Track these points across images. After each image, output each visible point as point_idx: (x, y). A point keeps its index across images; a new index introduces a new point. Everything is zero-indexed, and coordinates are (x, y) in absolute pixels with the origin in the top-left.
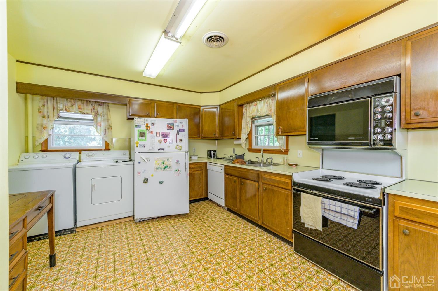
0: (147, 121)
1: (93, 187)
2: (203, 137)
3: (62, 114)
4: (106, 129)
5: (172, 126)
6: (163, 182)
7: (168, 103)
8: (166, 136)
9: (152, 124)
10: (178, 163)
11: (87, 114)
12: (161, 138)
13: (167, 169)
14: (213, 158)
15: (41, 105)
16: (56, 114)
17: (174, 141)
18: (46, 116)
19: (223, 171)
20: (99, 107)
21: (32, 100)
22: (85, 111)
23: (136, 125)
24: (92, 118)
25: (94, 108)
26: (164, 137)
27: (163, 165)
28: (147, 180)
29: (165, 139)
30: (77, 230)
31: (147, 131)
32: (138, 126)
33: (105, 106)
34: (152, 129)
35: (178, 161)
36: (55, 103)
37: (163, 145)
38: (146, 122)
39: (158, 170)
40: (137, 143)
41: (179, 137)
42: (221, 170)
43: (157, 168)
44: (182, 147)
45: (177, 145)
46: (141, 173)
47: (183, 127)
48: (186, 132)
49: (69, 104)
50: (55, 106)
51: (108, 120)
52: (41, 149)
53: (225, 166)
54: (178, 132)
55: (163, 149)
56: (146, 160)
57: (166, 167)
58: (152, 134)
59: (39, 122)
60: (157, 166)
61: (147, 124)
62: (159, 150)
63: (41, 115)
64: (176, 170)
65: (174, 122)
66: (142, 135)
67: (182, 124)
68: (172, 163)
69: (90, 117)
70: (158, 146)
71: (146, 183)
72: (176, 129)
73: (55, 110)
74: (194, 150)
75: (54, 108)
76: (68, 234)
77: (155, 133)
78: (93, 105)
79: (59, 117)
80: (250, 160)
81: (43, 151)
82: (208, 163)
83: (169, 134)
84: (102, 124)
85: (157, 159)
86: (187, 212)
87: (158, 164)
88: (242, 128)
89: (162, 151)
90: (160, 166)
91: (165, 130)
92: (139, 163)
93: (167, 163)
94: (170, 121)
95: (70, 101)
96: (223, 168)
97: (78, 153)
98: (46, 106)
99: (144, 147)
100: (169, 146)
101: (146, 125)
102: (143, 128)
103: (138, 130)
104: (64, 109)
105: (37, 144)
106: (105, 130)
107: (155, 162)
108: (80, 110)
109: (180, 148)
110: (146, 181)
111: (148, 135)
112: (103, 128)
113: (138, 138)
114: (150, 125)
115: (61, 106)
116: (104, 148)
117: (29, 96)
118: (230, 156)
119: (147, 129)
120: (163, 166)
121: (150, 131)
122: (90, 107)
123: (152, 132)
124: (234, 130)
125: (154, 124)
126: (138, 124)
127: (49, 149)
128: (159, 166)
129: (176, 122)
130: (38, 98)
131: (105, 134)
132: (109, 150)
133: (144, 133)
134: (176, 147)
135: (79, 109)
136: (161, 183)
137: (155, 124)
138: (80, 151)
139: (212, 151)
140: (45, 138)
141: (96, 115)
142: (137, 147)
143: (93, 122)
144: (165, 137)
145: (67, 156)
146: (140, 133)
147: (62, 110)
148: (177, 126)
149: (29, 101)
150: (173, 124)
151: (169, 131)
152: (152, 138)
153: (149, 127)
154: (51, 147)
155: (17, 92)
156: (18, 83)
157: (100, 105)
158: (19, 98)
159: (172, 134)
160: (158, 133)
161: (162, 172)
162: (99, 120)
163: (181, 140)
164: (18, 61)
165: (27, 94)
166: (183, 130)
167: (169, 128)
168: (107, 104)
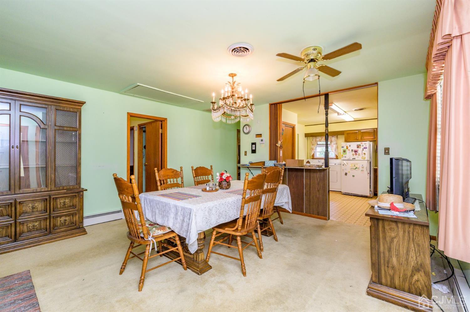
0: (347, 144)
3: (319, 143)
4: (336, 148)
5: (359, 146)
12: (354, 153)
13: (356, 169)
15: (312, 140)
17: (361, 154)
18: (313, 144)
21: (310, 139)
25: (330, 139)
26: (355, 152)
32: (343, 147)
34: (349, 148)
35: (362, 165)
37: (355, 157)
38: (347, 145)
40: (342, 155)
41: (364, 152)
43: (352, 168)
46: (344, 170)
48: (368, 149)
49: (321, 138)
50: (316, 140)
51: (337, 144)
54: (363, 149)
55: (355, 159)
56: (346, 164)
57: (356, 168)
59: (311, 147)
60: (351, 167)
63: (311, 144)
64: (362, 170)
65: (360, 144)
66: (344, 151)
68: (359, 166)
70: (352, 157)
71: (346, 175)
72: (362, 147)
73: (316, 142)
77: (351, 150)
79: (318, 144)
81: (312, 159)
84: (334, 146)
85: (352, 163)
86: (368, 195)
87: (352, 166)
89: (354, 159)
91: (356, 149)
92: (343, 165)
94: (359, 143)
97: (323, 160)
99: (346, 157)
100: (358, 157)
102: (345, 148)
105: (311, 156)
107: (350, 165)
109: (364, 158)
110: (346, 174)
111: (347, 151)
112: (334, 148)
113: (343, 153)
114: (348, 146)
115: (318, 140)
116: (335, 158)
117: (309, 138)
119: (347, 149)
120: (355, 167)
123: (349, 150)
125: (350, 146)
127: (315, 158)
128: (353, 167)
129: (362, 144)
130: (311, 138)
131: (335, 151)
132: (338, 159)
134: (362, 157)
136: (353, 176)
140: (313, 153)
141: (331, 142)
142: (342, 157)
145: (320, 161)
146: (344, 150)
148: (363, 146)
149: (309, 140)
150: (360, 145)
151: (358, 149)
152: (349, 152)
153: (348, 147)
154: (315, 157)
155: (305, 137)
156: (305, 134)
157: (333, 137)
158: (306, 139)
159: (360, 150)
160: (352, 150)
161: (355, 171)
162: (332, 144)
163: (364, 154)
164: (305, 126)
165: (308, 137)
166: (366, 148)
167: (358, 147)
168: (336, 136)
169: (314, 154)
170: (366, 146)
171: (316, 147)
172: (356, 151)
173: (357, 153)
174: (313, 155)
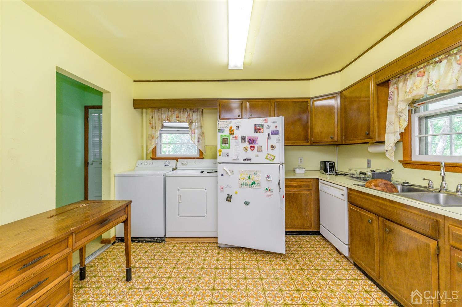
0: (230, 123)
1: (180, 197)
2: (314, 141)
3: (165, 125)
5: (261, 128)
6: (249, 203)
7: (263, 100)
8: (254, 141)
9: (236, 126)
10: (269, 179)
11: (184, 122)
12: (247, 145)
13: (254, 186)
14: (329, 173)
15: (151, 117)
16: (160, 125)
17: (264, 148)
18: (154, 127)
19: (345, 198)
20: (194, 113)
21: (146, 113)
22: (182, 120)
23: (218, 129)
24: (188, 126)
25: (189, 116)
27: (249, 180)
28: (231, 198)
29: (252, 145)
30: (166, 240)
31: (231, 136)
32: (221, 130)
33: (199, 112)
34: (236, 133)
35: (268, 177)
36: (160, 114)
37: (250, 154)
38: (230, 125)
39: (242, 187)
40: (220, 151)
41: (271, 143)
42: (342, 195)
43: (242, 184)
44: (275, 157)
45: (268, 154)
46: (224, 188)
47: (276, 128)
48: (281, 135)
49: (170, 114)
50: (160, 117)
51: (201, 127)
52: (151, 157)
53: (350, 189)
54: (269, 135)
55: (249, 159)
56: (229, 173)
57: (254, 183)
58: (237, 139)
59: (150, 133)
60: (241, 181)
61: (231, 127)
62: (245, 160)
63: (151, 126)
64: (267, 189)
65: (263, 123)
66: (225, 141)
67: (275, 125)
68: (261, 178)
69: (186, 125)
70: (243, 155)
71: (230, 201)
72: (266, 131)
73: (160, 121)
74: (301, 160)
75: (159, 119)
76: (159, 242)
77: (240, 139)
78: (189, 113)
79: (163, 127)
80: (408, 183)
81: (153, 159)
82: (319, 180)
83: (257, 139)
84: (196, 131)
85: (242, 171)
87: (244, 179)
88: (387, 123)
89: (249, 162)
90: (246, 182)
91: (250, 133)
92: (222, 175)
93: (254, 178)
94: (259, 121)
95: (171, 111)
96: (345, 192)
97: (175, 161)
98: (154, 117)
99: (228, 156)
100: (257, 156)
101: (229, 128)
102: (227, 132)
103: (221, 135)
104: (166, 119)
105: (148, 152)
106: (199, 137)
107: (239, 176)
108: (178, 119)
109: (273, 158)
110: (229, 198)
111: (232, 140)
112: (196, 135)
113: (221, 145)
114: (234, 128)
115: (164, 117)
116: (198, 156)
117: (144, 110)
118: (360, 173)
119: (232, 134)
120: (250, 182)
121: (234, 135)
122: (186, 115)
123: (236, 137)
124: (369, 128)
125: (238, 127)
126: (221, 129)
127: (157, 157)
128: (244, 181)
129: (267, 122)
130: (149, 110)
131: (199, 141)
132: (203, 158)
133: (227, 139)
134: (267, 157)
135: (177, 117)
136: (247, 203)
137: (240, 127)
138: (177, 159)
139: (328, 162)
140: (153, 146)
141: (191, 122)
142: (220, 155)
143: (188, 130)
144: (251, 143)
145: (167, 164)
146: (224, 139)
147: (165, 120)
148: (268, 127)
149: (144, 115)
150: (262, 126)
151: (257, 135)
152: (237, 144)
153: (233, 131)
154: (158, 155)
155: (134, 108)
156: (134, 100)
157: (194, 112)
158: (136, 113)
159: (262, 138)
160: (243, 138)
161: (249, 190)
162: (193, 127)
163: (273, 147)
164: (134, 81)
165: (142, 108)
166: (276, 133)
167: (257, 130)
168: (200, 110)
169: (155, 147)
170: (276, 127)
171: (160, 134)
172: (252, 141)
173: (256, 146)
174: (154, 150)
